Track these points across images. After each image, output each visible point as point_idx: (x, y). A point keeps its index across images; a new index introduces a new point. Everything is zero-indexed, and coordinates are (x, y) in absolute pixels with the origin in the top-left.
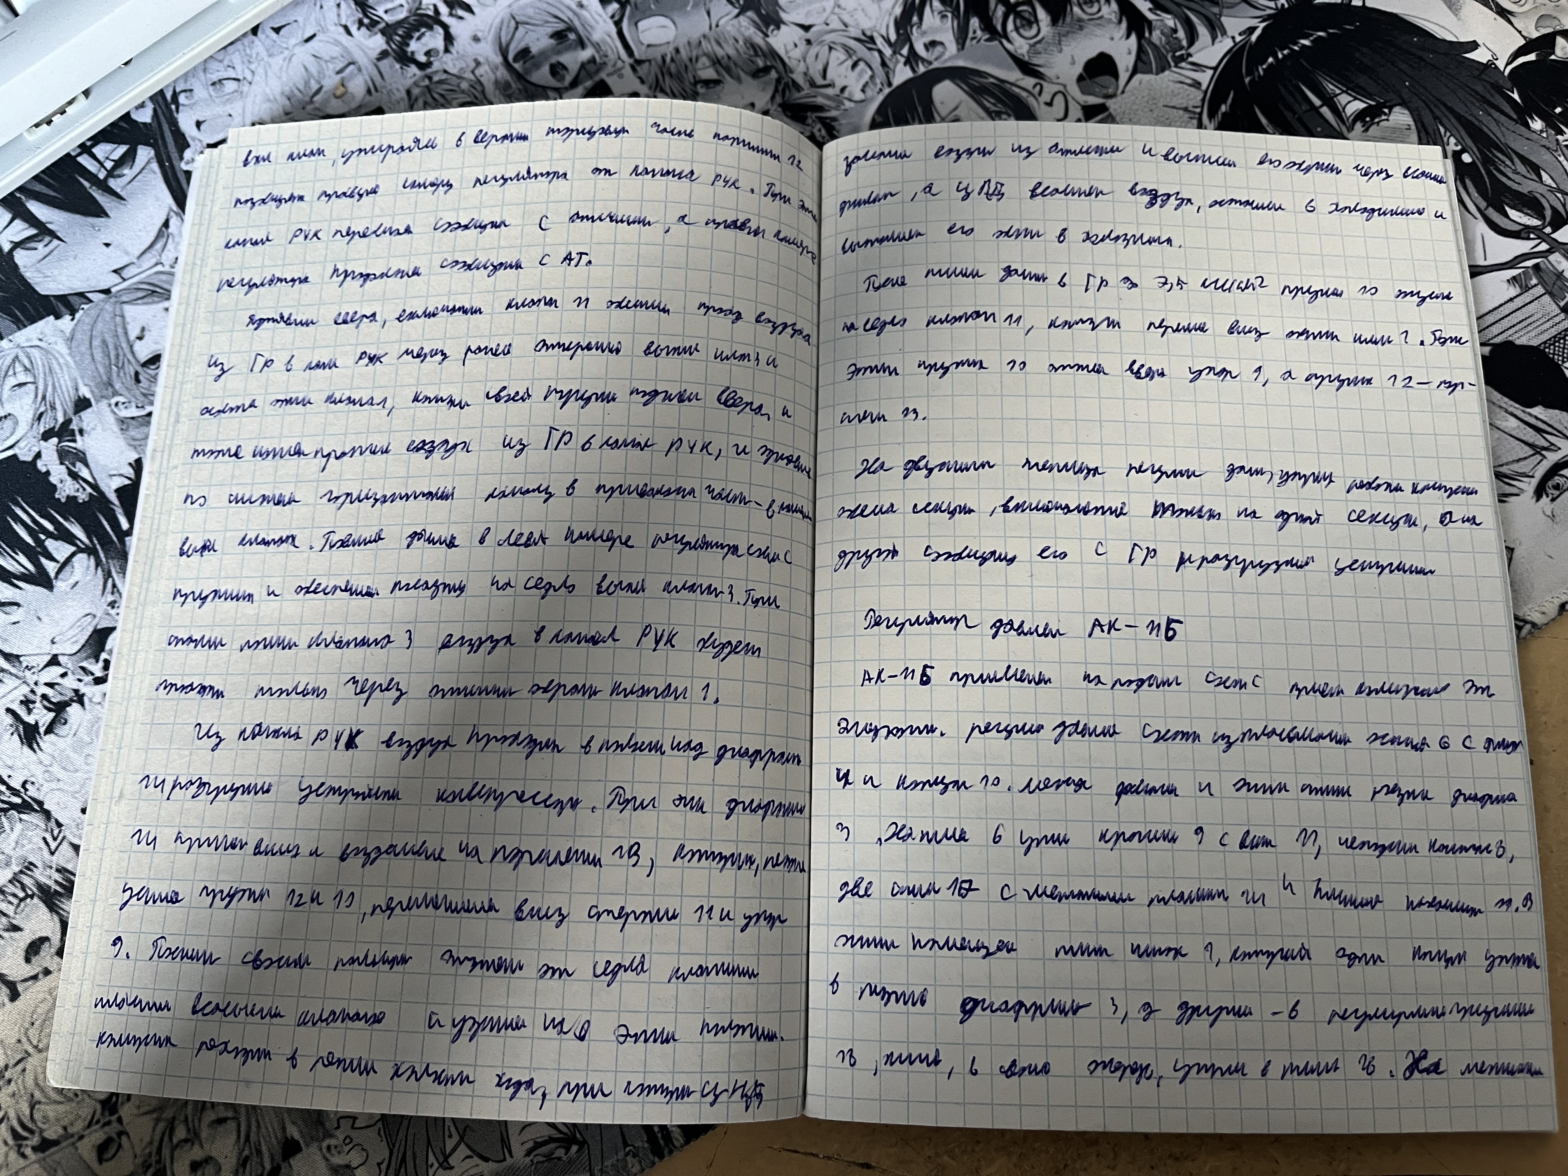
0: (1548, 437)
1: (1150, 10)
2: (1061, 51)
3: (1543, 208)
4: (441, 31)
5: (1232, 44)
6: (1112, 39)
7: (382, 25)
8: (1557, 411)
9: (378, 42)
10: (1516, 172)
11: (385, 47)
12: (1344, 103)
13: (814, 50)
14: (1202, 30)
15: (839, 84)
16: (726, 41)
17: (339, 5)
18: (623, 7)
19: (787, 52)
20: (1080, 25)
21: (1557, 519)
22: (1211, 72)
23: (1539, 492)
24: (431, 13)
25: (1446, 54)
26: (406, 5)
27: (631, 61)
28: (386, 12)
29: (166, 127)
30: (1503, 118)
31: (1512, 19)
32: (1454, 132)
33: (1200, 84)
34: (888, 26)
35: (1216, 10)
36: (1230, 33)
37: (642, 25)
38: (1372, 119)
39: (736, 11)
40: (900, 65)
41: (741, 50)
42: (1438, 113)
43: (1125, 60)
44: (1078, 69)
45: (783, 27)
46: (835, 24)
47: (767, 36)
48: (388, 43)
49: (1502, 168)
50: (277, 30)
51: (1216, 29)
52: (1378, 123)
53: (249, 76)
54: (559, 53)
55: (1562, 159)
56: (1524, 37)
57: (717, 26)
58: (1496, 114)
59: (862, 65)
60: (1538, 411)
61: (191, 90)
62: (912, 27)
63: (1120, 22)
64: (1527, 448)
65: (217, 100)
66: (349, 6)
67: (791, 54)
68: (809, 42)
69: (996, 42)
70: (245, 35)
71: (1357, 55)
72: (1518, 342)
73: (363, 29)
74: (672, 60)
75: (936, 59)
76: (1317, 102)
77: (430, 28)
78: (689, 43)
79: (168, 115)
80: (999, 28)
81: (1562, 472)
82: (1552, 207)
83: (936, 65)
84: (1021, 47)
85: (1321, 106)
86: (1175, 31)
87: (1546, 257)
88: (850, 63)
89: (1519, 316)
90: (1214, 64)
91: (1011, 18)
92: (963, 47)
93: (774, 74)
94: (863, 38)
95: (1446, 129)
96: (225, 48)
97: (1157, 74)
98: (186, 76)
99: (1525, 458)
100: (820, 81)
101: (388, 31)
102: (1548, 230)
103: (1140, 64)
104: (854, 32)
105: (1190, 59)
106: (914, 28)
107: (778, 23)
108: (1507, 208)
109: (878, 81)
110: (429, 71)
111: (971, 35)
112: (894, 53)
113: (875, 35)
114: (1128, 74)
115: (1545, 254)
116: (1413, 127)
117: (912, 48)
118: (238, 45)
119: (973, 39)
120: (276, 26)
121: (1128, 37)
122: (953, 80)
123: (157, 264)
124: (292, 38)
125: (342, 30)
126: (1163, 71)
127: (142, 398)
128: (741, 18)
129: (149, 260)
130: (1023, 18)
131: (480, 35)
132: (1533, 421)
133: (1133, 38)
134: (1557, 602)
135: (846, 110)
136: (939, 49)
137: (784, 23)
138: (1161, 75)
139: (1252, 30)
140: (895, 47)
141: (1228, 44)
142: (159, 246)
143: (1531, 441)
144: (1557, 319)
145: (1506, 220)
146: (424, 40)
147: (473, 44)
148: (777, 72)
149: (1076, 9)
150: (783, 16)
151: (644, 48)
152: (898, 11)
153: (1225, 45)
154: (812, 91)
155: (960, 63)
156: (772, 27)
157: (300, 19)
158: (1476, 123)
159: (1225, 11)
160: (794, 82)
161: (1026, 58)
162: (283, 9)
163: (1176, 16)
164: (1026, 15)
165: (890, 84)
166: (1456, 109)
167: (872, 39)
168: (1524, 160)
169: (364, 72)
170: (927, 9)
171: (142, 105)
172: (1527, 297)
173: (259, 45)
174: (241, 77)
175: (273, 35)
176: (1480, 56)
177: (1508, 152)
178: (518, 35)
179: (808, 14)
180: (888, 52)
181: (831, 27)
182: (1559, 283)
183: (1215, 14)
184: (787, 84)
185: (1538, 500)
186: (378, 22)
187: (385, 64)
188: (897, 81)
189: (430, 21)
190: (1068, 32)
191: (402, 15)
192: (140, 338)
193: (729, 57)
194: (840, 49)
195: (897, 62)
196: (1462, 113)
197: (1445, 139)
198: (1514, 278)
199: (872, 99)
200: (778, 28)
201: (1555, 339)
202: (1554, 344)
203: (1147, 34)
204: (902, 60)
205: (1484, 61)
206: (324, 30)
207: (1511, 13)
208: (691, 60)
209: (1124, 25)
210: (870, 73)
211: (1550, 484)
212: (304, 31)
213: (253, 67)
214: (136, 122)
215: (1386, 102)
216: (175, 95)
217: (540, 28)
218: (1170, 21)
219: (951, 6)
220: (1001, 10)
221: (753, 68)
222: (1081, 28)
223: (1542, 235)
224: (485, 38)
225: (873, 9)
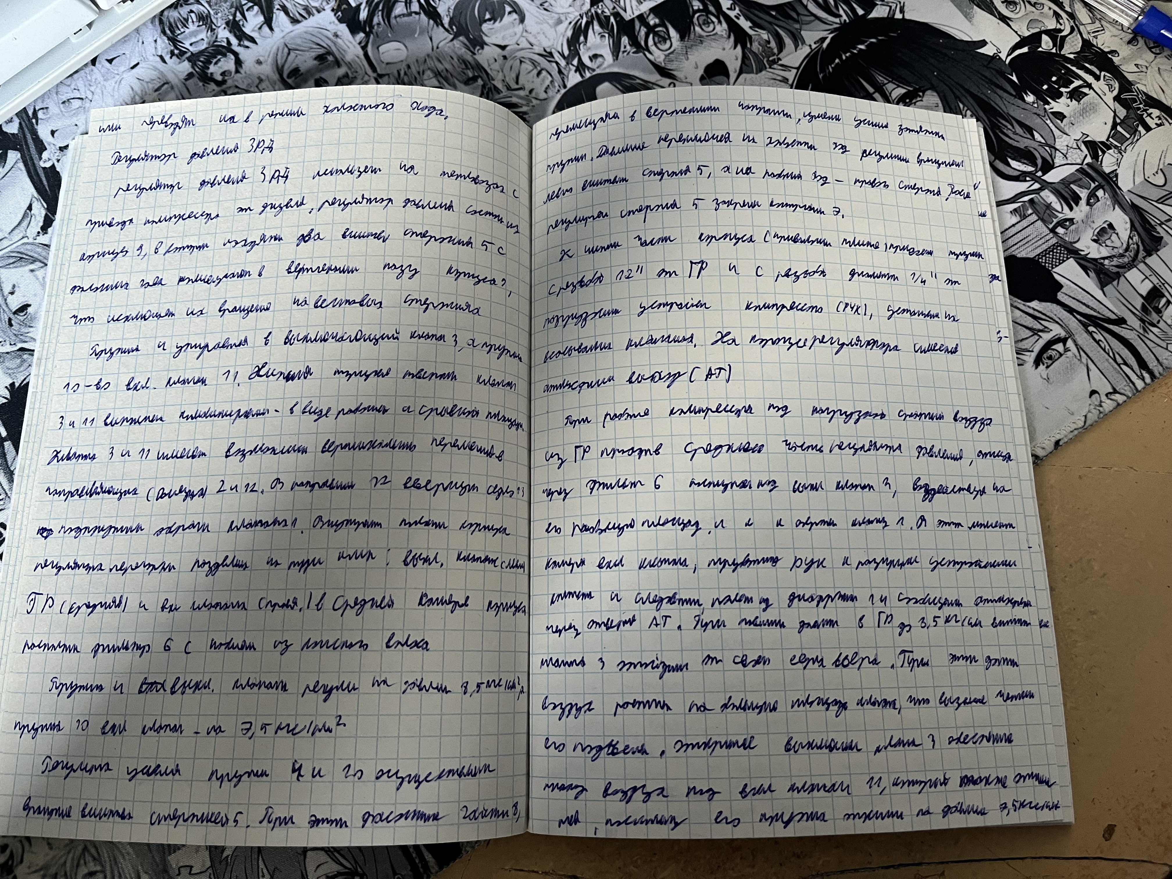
0: (1043, 322)
1: (750, 27)
2: (687, 59)
3: (1036, 158)
4: (232, 57)
5: (809, 50)
6: (724, 49)
7: (189, 54)
8: (1049, 304)
9: (186, 67)
10: (1015, 133)
11: (191, 70)
12: (890, 89)
13: (509, 63)
14: (788, 41)
15: (528, 87)
16: (445, 59)
17: (156, 41)
18: (368, 35)
19: (489, 65)
20: (701, 40)
21: (1051, 380)
22: (795, 71)
23: (1038, 362)
24: (225, 44)
25: (963, 51)
26: (206, 39)
27: (375, 75)
28: (191, 44)
29: (29, 136)
30: (1005, 95)
31: (1010, 23)
32: (970, 107)
33: (787, 80)
34: (562, 45)
35: (797, 26)
36: (808, 43)
37: (382, 48)
38: (911, 101)
39: (451, 37)
40: (572, 72)
41: (455, 65)
42: (958, 93)
43: (733, 64)
44: (701, 72)
45: (485, 46)
46: (524, 44)
47: (475, 54)
48: (193, 67)
49: (1005, 131)
50: (110, 61)
51: (797, 40)
52: (915, 103)
53: (90, 96)
54: (321, 71)
55: (1048, 122)
56: (1020, 36)
57: (438, 48)
58: (1000, 92)
60: (1035, 304)
61: (47, 108)
62: (579, 45)
63: (729, 37)
64: (1027, 331)
65: (66, 114)
66: (164, 42)
67: (492, 67)
68: (505, 57)
69: (641, 54)
70: (86, 65)
71: (899, 55)
72: (1019, 256)
73: (174, 58)
74: (405, 74)
75: (598, 67)
76: (871, 90)
77: (225, 55)
78: (417, 61)
79: (30, 127)
80: (643, 43)
81: (1053, 347)
82: (1042, 157)
83: (598, 71)
84: (659, 57)
85: (874, 93)
86: (769, 42)
87: (1038, 194)
88: (535, 72)
89: (1019, 237)
91: (651, 36)
92: (617, 59)
93: (480, 82)
94: (545, 53)
95: (964, 105)
96: (71, 75)
97: (757, 74)
98: (42, 97)
99: (1027, 338)
100: (514, 86)
101: (193, 59)
102: (1039, 174)
103: (744, 67)
104: (538, 49)
105: (780, 62)
106: (581, 46)
107: (482, 44)
108: (1009, 160)
109: (556, 84)
110: (224, 86)
111: (622, 49)
112: (568, 63)
114: (736, 75)
115: (1037, 191)
116: (940, 105)
117: (580, 59)
118: (82, 73)
119: (624, 52)
120: (109, 58)
121: (735, 48)
122: (610, 82)
123: (23, 238)
124: (121, 66)
125: (158, 59)
126: (761, 71)
127: (14, 338)
128: (455, 42)
129: (18, 235)
130: (660, 36)
131: (262, 59)
132: (1031, 311)
133: (739, 47)
134: (1053, 440)
135: (533, 106)
136: (600, 60)
137: (487, 45)
138: (759, 75)
139: (823, 39)
140: (568, 60)
141: (806, 50)
142: (25, 224)
143: (1030, 326)
144: (1048, 238)
145: (1009, 168)
146: (220, 64)
147: (257, 66)
148: (482, 80)
149: (697, 29)
150: (485, 39)
151: (384, 65)
152: (569, 33)
153: (805, 51)
154: (508, 93)
155: (616, 70)
156: (478, 48)
157: (127, 53)
158: (986, 99)
159: (804, 27)
160: (495, 86)
161: (663, 65)
162: (113, 46)
163: (769, 32)
164: (662, 34)
165: (565, 86)
166: (972, 90)
167: (551, 54)
168: (1022, 125)
169: (176, 89)
170: (590, 31)
171: (10, 121)
172: (1025, 223)
173: (97, 72)
174: (84, 97)
175: (107, 64)
176: (988, 50)
177: (1008, 118)
178: (290, 58)
179: (503, 38)
180: (563, 63)
181: (520, 47)
182: (1048, 212)
183: (797, 29)
184: (490, 89)
185: (1036, 368)
186: (186, 52)
187: (190, 83)
188: (570, 84)
189: (224, 50)
190: (692, 45)
191: (203, 46)
192: (12, 293)
193: (447, 70)
194: (528, 62)
195: (570, 70)
196: (975, 92)
197: (964, 112)
198: (1015, 210)
199: (553, 97)
200: (483, 48)
201: (1046, 252)
202: (1045, 256)
203: (749, 46)
204: (574, 68)
205: (991, 54)
206: (145, 59)
207: (1009, 19)
209: (732, 38)
210: (550, 79)
211: (1045, 356)
212: (130, 60)
213: (92, 89)
214: (6, 133)
215: (920, 87)
216: (35, 112)
217: (307, 53)
218: (765, 35)
219: (607, 29)
220: (643, 30)
221: (465, 78)
222: (702, 42)
223: (1035, 178)
224: (266, 61)
225: (551, 33)
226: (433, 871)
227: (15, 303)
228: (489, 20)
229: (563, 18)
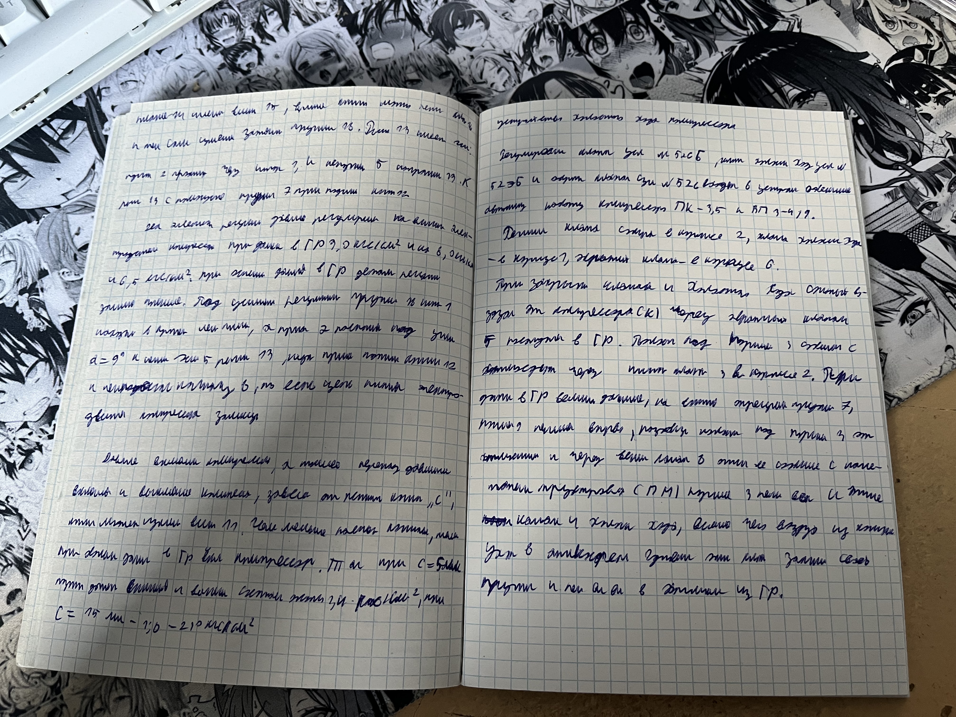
0: (908, 287)
1: (673, 37)
2: (620, 61)
3: (907, 151)
4: (256, 52)
5: (721, 57)
6: (651, 54)
7: (221, 49)
8: (914, 272)
9: (219, 59)
10: (890, 130)
11: (223, 61)
12: (787, 90)
13: (475, 62)
14: (704, 49)
15: (490, 82)
16: (424, 57)
17: (196, 37)
18: (363, 37)
19: (459, 63)
20: (632, 46)
21: (914, 336)
22: (709, 73)
23: (903, 320)
24: (250, 41)
25: (849, 60)
26: (236, 37)
27: (368, 69)
28: (224, 41)
29: (94, 110)
30: (883, 98)
31: (889, 38)
32: (854, 107)
33: (702, 80)
34: (519, 48)
35: (712, 36)
36: (720, 50)
37: (374, 48)
38: (804, 100)
39: (430, 39)
40: (526, 70)
41: (432, 62)
42: (844, 95)
43: (658, 66)
44: (631, 72)
45: (457, 48)
46: (488, 46)
47: (448, 53)
48: (225, 59)
49: (882, 127)
50: (160, 52)
51: (712, 48)
52: (808, 102)
53: (143, 80)
54: (325, 64)
55: (918, 121)
56: (896, 50)
57: (418, 48)
58: (879, 96)
59: (503, 70)
60: (902, 272)
61: (109, 88)
62: (533, 48)
63: (655, 44)
64: (895, 294)
65: (125, 93)
66: (202, 38)
67: (461, 64)
68: (472, 57)
69: (582, 57)
70: (140, 55)
71: (795, 62)
72: (890, 231)
73: (210, 51)
74: (392, 68)
75: (547, 67)
76: (771, 90)
77: (250, 50)
78: (402, 58)
79: (95, 101)
80: (584, 48)
81: (916, 308)
82: (913, 151)
83: (547, 70)
84: (597, 59)
85: (774, 93)
86: (688, 49)
87: (908, 180)
88: (496, 69)
89: (891, 215)
90: (710, 69)
91: (591, 42)
92: (563, 60)
93: (451, 76)
94: (504, 54)
95: (849, 105)
96: (129, 63)
97: (677, 75)
98: (106, 80)
99: (894, 300)
100: (478, 80)
101: (225, 52)
102: (910, 164)
103: (667, 69)
104: (499, 51)
105: (696, 66)
106: (534, 49)
107: (454, 46)
108: (885, 151)
109: (513, 80)
110: (249, 75)
111: (567, 52)
112: (522, 63)
113: (511, 52)
114: (660, 75)
115: (907, 178)
116: (829, 104)
117: (533, 60)
118: (137, 61)
119: (569, 54)
120: (159, 49)
121: (660, 53)
122: (557, 79)
123: (88, 190)
124: (168, 56)
125: (198, 51)
126: (680, 73)
127: (78, 270)
128: (433, 43)
129: (83, 188)
130: (598, 42)
131: (279, 54)
132: (899, 278)
133: (663, 53)
134: (914, 385)
135: (493, 97)
136: (549, 60)
137: (458, 46)
138: (679, 75)
139: (733, 48)
140: (523, 60)
141: (718, 56)
142: (89, 179)
143: (898, 290)
144: (914, 217)
145: (884, 158)
146: (246, 57)
147: (275, 59)
148: (454, 75)
149: (629, 37)
150: (457, 41)
151: (375, 61)
152: (525, 38)
153: (717, 57)
154: (474, 86)
155: (561, 69)
156: (451, 48)
157: (173, 45)
158: (867, 101)
159: (717, 37)
160: (463, 81)
161: (600, 66)
162: (164, 39)
163: (688, 40)
164: (600, 40)
165: (520, 81)
166: (855, 92)
167: (509, 55)
168: (896, 123)
169: (211, 76)
170: (542, 37)
171: (80, 97)
172: (897, 204)
173: (149, 61)
174: (138, 80)
175: (157, 55)
176: (870, 61)
177: (885, 117)
178: (301, 54)
179: (472, 41)
180: (519, 62)
181: (485, 48)
182: (916, 195)
183: (711, 39)
184: (459, 82)
185: (902, 325)
186: (219, 47)
187: (223, 72)
188: (524, 79)
189: (250, 46)
190: (625, 50)
191: (233, 42)
192: (77, 234)
193: (425, 66)
194: (490, 61)
195: (524, 68)
196: (858, 95)
197: (848, 111)
198: (888, 193)
199: (510, 90)
200: (454, 49)
201: (913, 229)
202: (912, 232)
203: (671, 51)
204: (527, 67)
205: (873, 64)
206: (187, 52)
207: (888, 35)
208: (403, 68)
209: (658, 45)
210: (508, 75)
211: (909, 315)
212: (175, 52)
213: (145, 73)
214: (76, 106)
215: (813, 89)
216: (99, 91)
217: (315, 50)
218: (685, 43)
219: (556, 36)
220: (585, 38)
221: (439, 72)
222: (632, 48)
223: (905, 167)
224: (282, 56)
225: (510, 37)
226: (390, 711)
227: (79, 242)
228: (461, 26)
229: (520, 26)
